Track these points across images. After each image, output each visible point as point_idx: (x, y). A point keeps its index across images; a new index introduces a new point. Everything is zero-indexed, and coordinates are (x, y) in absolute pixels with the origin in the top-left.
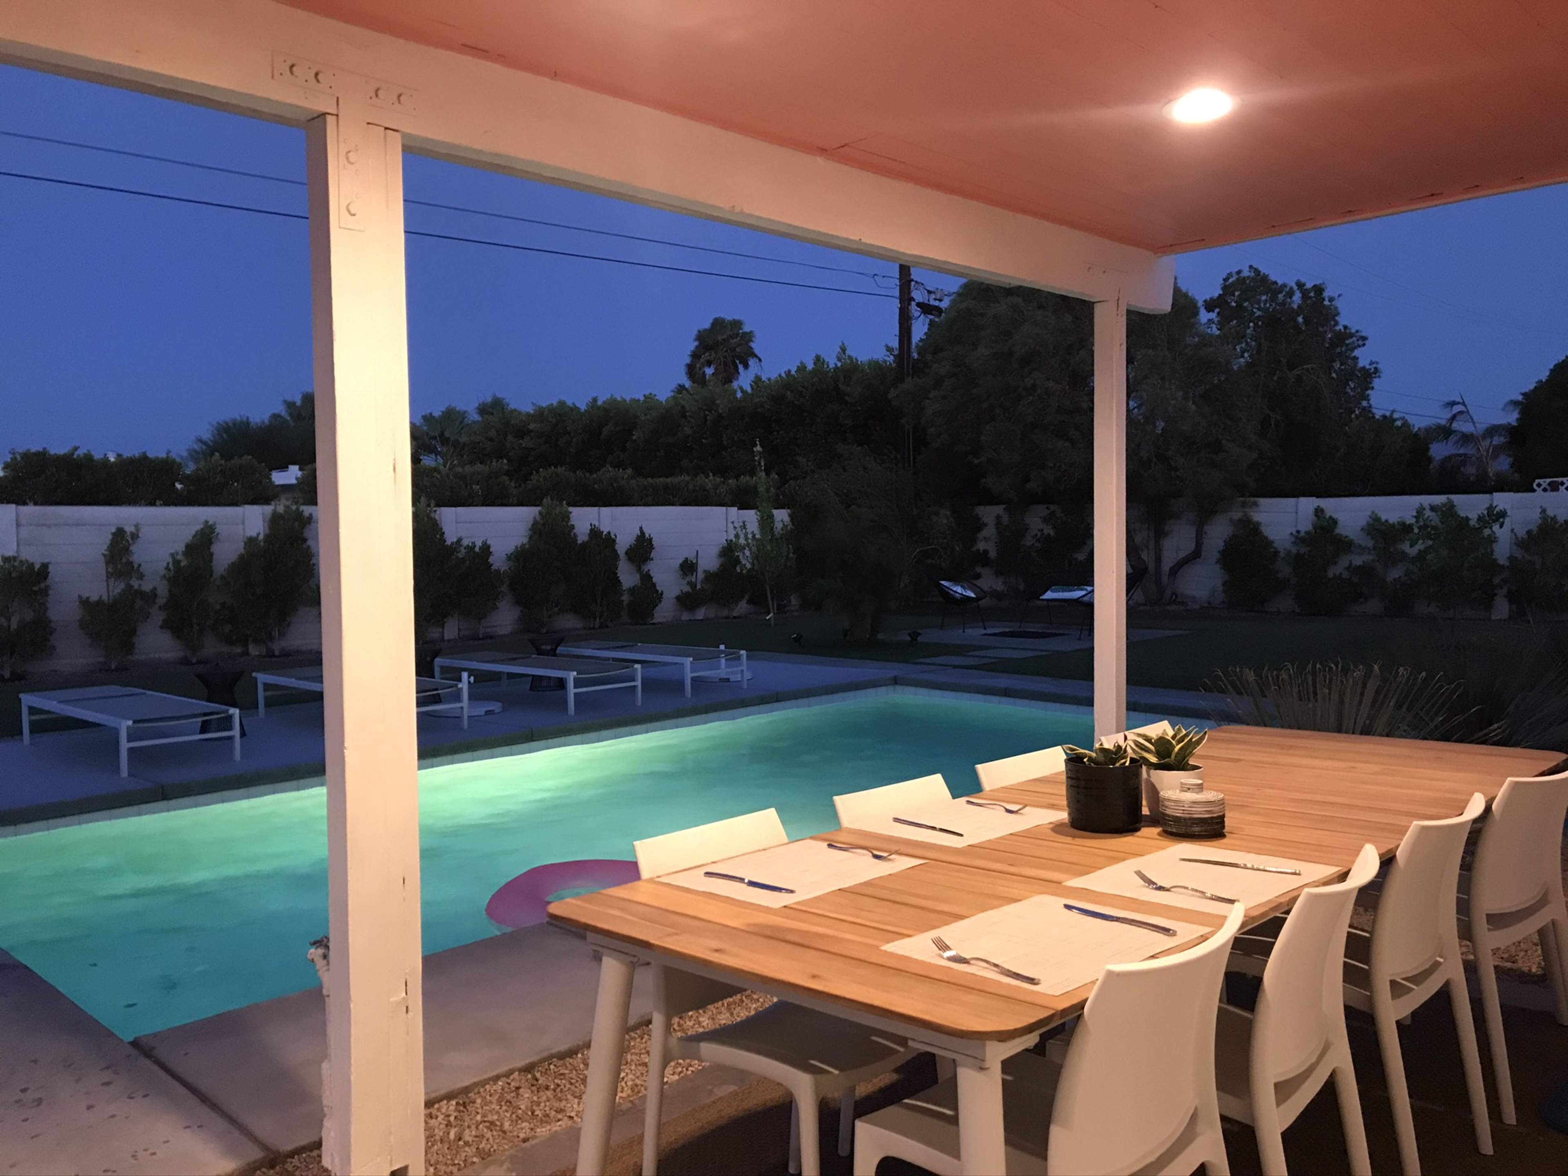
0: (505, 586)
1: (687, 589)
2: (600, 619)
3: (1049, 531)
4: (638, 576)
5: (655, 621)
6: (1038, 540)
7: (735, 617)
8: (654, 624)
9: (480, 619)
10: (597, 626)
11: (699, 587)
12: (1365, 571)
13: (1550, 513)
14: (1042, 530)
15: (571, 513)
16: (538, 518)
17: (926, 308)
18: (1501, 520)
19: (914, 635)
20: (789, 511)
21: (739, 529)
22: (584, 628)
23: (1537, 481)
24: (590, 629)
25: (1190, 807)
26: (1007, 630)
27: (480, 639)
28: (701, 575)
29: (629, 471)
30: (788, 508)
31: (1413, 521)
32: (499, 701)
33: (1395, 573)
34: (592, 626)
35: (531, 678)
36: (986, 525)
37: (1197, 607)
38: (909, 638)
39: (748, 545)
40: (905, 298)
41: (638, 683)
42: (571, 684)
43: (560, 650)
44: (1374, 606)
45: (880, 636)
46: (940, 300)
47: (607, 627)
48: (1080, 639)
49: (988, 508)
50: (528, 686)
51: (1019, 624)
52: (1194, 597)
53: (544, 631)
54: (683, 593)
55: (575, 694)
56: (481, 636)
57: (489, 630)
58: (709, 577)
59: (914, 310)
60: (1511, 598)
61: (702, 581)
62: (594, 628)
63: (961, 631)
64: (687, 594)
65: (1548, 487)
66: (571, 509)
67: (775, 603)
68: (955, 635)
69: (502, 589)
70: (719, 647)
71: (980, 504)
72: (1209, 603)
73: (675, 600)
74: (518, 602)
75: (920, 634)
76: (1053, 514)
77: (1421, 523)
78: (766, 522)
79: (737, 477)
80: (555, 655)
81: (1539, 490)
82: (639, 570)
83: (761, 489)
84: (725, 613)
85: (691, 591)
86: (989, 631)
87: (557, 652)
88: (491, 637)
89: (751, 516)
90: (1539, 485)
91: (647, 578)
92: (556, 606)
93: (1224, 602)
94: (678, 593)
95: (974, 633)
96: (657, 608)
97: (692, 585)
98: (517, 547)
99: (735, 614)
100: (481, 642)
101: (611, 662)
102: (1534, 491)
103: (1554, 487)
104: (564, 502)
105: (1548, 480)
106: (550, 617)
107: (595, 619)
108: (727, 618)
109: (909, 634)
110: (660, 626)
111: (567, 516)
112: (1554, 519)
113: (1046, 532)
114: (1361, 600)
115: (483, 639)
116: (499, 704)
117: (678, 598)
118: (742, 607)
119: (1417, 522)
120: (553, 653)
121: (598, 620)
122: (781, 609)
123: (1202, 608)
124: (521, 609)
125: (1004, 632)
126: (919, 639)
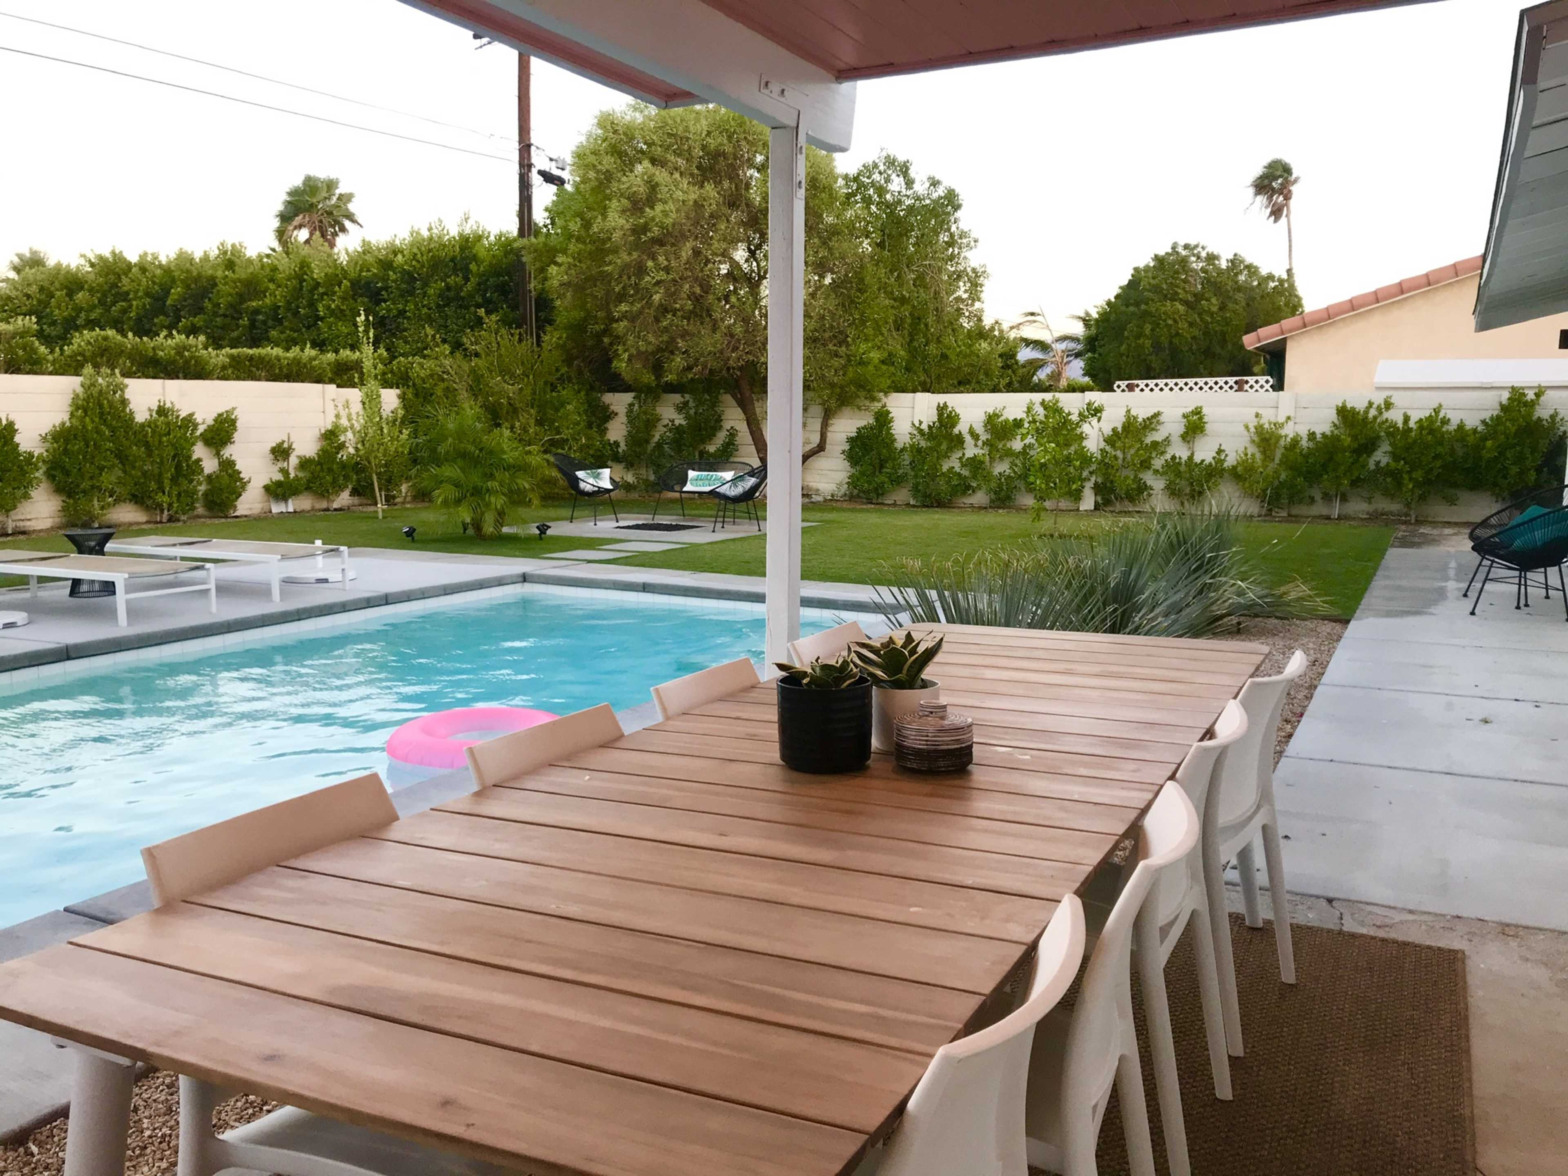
0: (41, 471)
1: (279, 477)
2: (168, 511)
3: (680, 420)
4: (216, 461)
5: (237, 513)
6: (670, 430)
7: (335, 510)
8: (237, 517)
9: (8, 511)
10: (164, 520)
11: (292, 476)
12: (974, 464)
13: (1133, 413)
14: (673, 421)
15: (127, 386)
16: (80, 390)
17: (548, 177)
18: (1099, 415)
19: (543, 529)
20: (398, 391)
21: (340, 408)
22: (148, 522)
23: (1117, 383)
24: (157, 523)
25: (935, 737)
26: (640, 522)
27: (7, 535)
28: (293, 461)
29: (202, 338)
30: (398, 388)
31: (1024, 416)
32: (26, 611)
33: (1001, 468)
34: (158, 519)
35: (70, 582)
36: (616, 414)
37: (820, 499)
38: (538, 532)
39: (352, 427)
40: (525, 165)
41: (212, 586)
42: (120, 588)
43: (109, 546)
44: (980, 498)
45: (505, 530)
46: (563, 169)
47: (178, 520)
48: (714, 531)
49: (618, 395)
50: (68, 590)
51: (651, 516)
52: (818, 490)
53: (97, 525)
54: (271, 481)
55: (128, 602)
56: (10, 532)
57: (21, 524)
58: (305, 463)
59: (536, 179)
60: (1098, 489)
61: (295, 468)
62: (161, 522)
63: (593, 523)
64: (279, 484)
65: (1126, 389)
66: (127, 381)
67: (383, 493)
68: (585, 528)
69: (37, 475)
70: (314, 543)
71: (609, 391)
72: (832, 496)
73: (263, 490)
74: (59, 490)
75: (549, 527)
76: (686, 404)
77: (1031, 419)
78: (371, 403)
79: (336, 352)
80: (103, 554)
81: (1119, 391)
82: (218, 454)
83: (367, 364)
84: (324, 505)
85: (282, 479)
86: (621, 524)
87: (106, 549)
88: (24, 533)
89: (354, 395)
90: (1119, 387)
91: (228, 465)
92: (111, 496)
93: (845, 494)
94: (267, 481)
95: (606, 526)
96: (241, 498)
97: (284, 472)
98: (54, 426)
99: (335, 505)
100: (9, 538)
101: (179, 561)
102: (1115, 391)
103: (1131, 388)
104: (117, 371)
105: (1126, 382)
106: (102, 508)
107: (162, 511)
108: (327, 510)
109: (538, 527)
110: (245, 519)
111: (122, 388)
112: (1135, 418)
113: (677, 422)
114: (971, 492)
115: (13, 534)
116: (24, 615)
117: (267, 488)
118: (344, 498)
119: (1028, 416)
120: (99, 550)
121: (166, 512)
122: (389, 500)
123: (825, 500)
124: (64, 498)
125: (637, 525)
126: (549, 532)
